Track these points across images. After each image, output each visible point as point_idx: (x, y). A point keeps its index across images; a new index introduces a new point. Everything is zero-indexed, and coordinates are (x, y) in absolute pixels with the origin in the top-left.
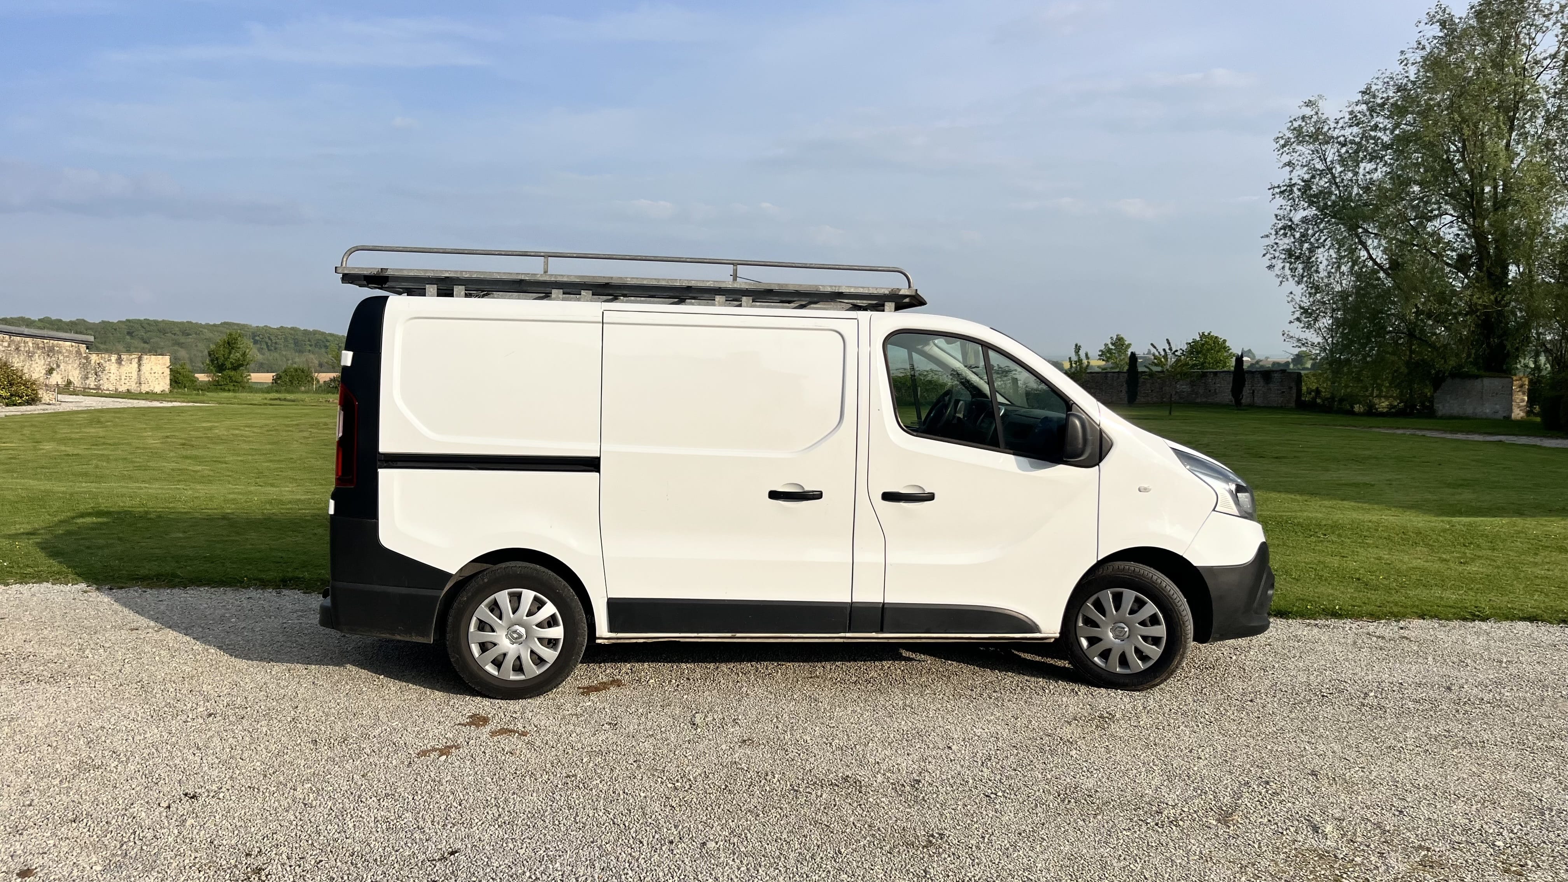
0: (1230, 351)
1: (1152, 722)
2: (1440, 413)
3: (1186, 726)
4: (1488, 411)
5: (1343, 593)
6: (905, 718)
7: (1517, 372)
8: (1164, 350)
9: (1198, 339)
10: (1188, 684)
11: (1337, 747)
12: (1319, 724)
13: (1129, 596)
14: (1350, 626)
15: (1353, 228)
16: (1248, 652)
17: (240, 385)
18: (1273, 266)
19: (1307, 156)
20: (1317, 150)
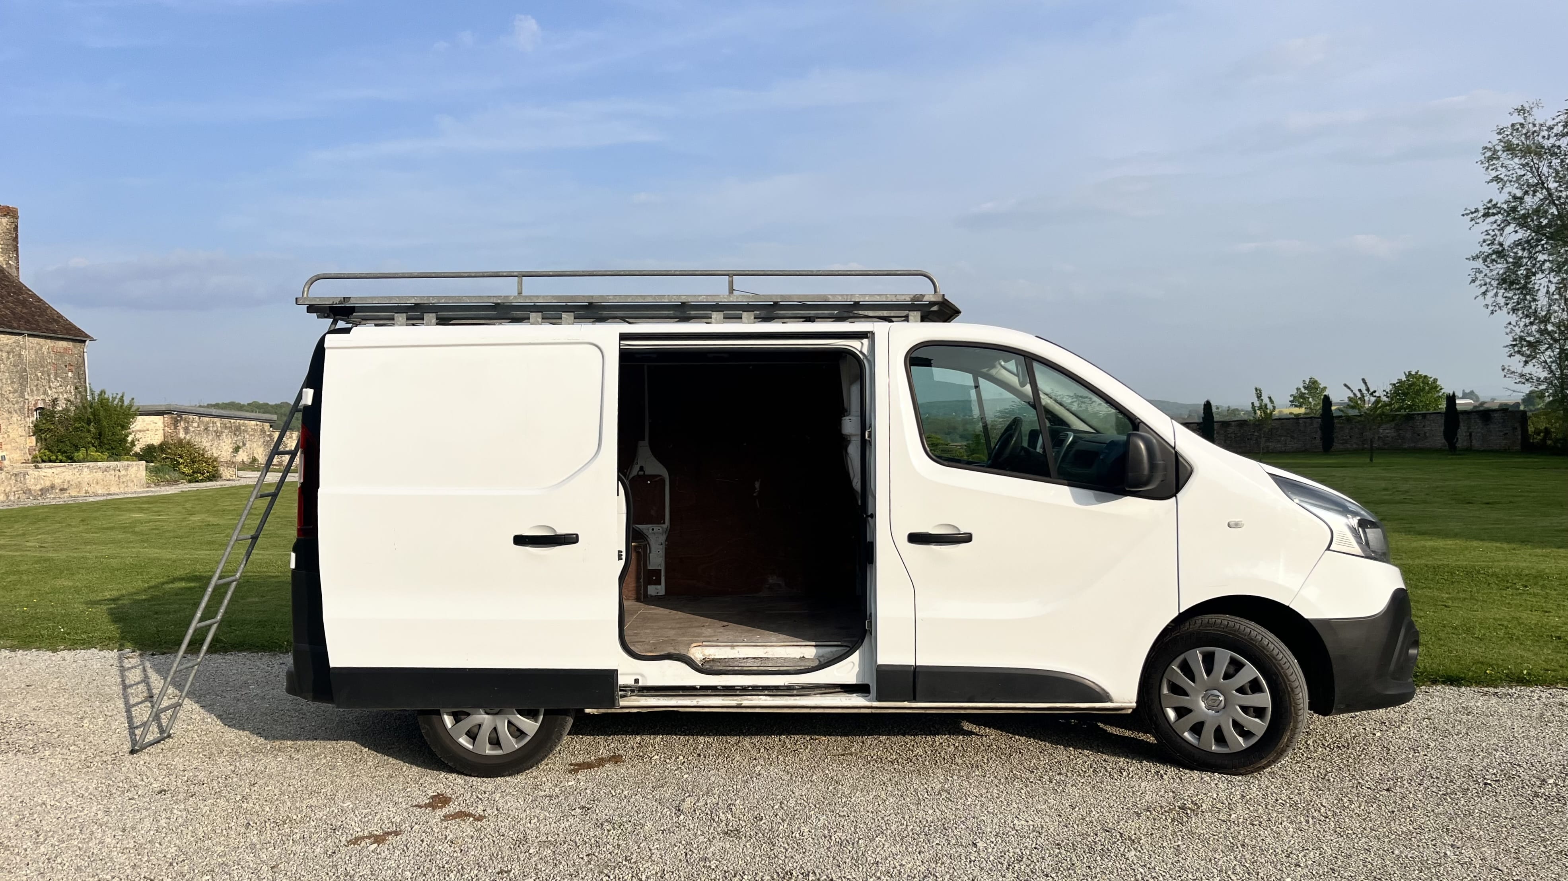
0: (1443, 391)
1: (1247, 816)
3: (1291, 822)
5: (1536, 654)
6: (935, 807)
8: (1360, 391)
9: (1404, 379)
10: (1309, 767)
11: (1489, 853)
12: (1472, 821)
13: (1223, 656)
14: (1538, 695)
16: (1399, 727)
18: (1484, 294)
19: (1518, 171)
20: (1527, 164)
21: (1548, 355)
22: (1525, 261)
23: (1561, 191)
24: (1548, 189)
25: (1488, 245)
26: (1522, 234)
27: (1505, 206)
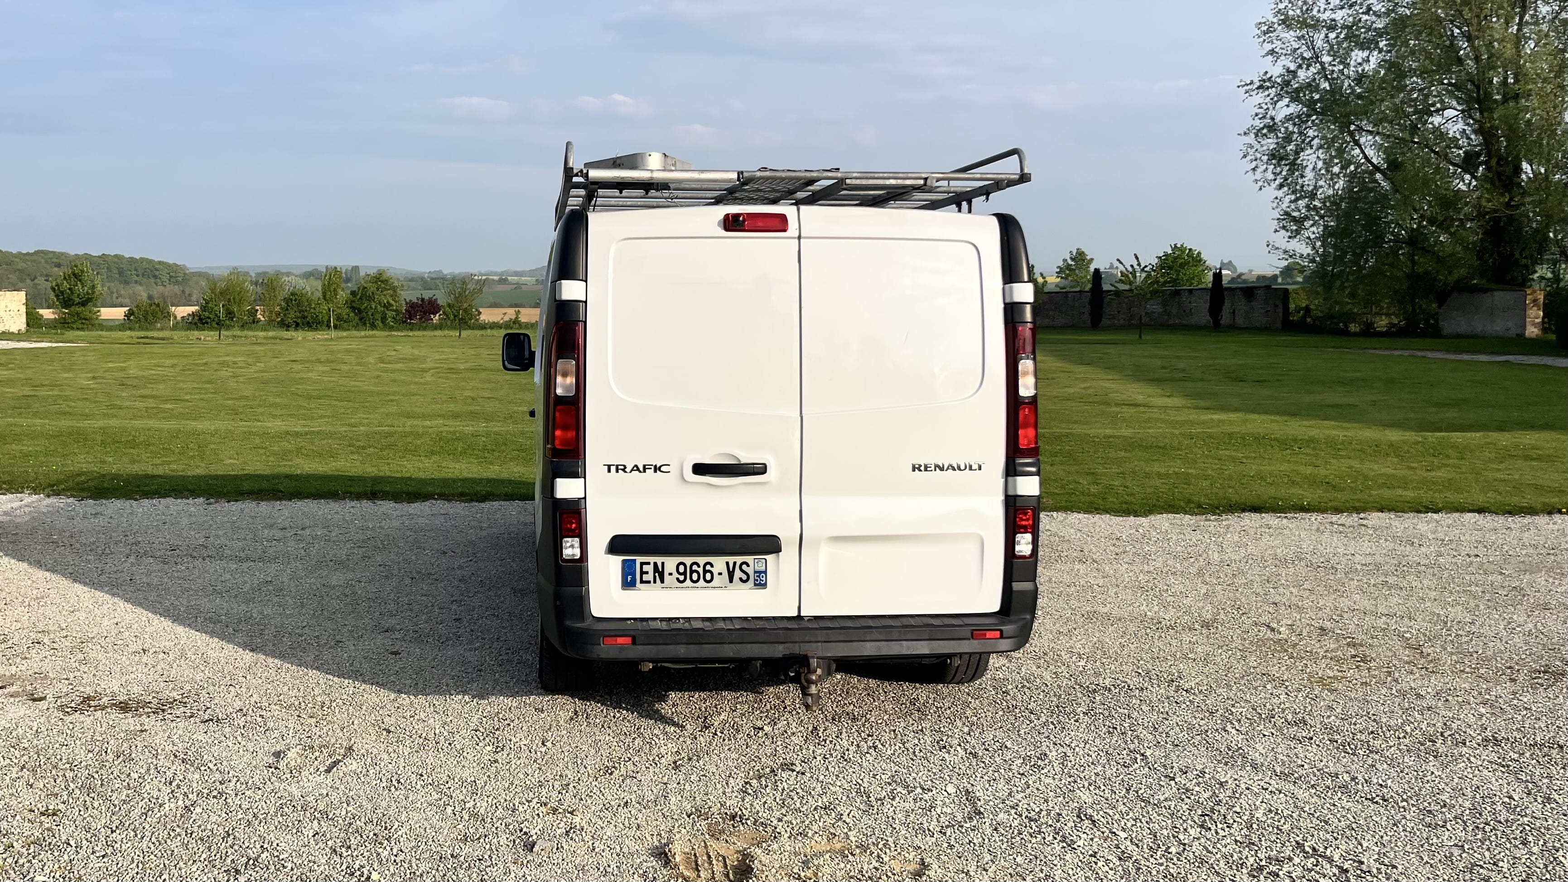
0: (1207, 265)
2: (1445, 332)
4: (1498, 328)
5: (1312, 493)
7: (1533, 283)
8: (1132, 266)
9: (1170, 252)
15: (1344, 126)
17: (88, 322)
18: (1254, 169)
19: (1293, 43)
20: (1303, 36)
21: (1313, 231)
22: (1295, 136)
23: (1334, 65)
24: (1322, 64)
25: (1260, 119)
26: (1294, 109)
27: (1279, 80)
